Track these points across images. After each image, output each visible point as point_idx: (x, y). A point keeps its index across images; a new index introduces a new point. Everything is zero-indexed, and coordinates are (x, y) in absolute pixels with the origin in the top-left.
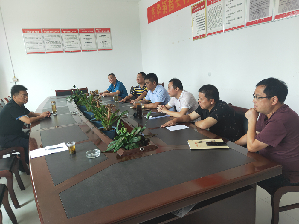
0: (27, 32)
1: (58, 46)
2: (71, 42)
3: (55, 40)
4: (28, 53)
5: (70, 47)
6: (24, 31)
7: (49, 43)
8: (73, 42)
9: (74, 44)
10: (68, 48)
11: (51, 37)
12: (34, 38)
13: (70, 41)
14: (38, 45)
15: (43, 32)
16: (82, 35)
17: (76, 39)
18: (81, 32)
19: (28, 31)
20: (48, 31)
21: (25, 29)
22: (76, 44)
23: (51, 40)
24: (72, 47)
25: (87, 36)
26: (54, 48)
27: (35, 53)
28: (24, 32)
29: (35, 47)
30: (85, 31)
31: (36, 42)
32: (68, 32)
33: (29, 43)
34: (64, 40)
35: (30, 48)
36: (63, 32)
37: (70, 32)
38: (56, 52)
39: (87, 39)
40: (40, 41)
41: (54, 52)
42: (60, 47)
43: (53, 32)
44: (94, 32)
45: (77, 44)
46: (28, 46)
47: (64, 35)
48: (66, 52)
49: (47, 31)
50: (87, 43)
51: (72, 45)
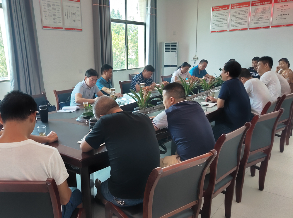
0: (216, 10)
1: (243, 23)
2: (260, 17)
3: (241, 16)
4: (211, 32)
5: (257, 23)
7: (235, 20)
8: (262, 16)
9: (263, 19)
10: (254, 23)
11: (238, 13)
12: (221, 15)
13: (259, 15)
14: (223, 22)
15: (231, 8)
16: (277, 6)
17: (267, 12)
18: (277, 2)
19: (217, 8)
21: (214, 7)
22: (266, 19)
23: (237, 16)
24: (260, 22)
25: (283, 7)
26: (239, 24)
27: (218, 31)
28: (213, 10)
29: (220, 25)
31: (221, 19)
32: (260, 4)
33: (215, 21)
34: (252, 14)
35: (215, 27)
36: (252, 5)
37: (262, 4)
39: (282, 11)
40: (225, 19)
41: (237, 30)
42: (245, 23)
43: (242, 6)
46: (213, 25)
47: (254, 8)
48: (251, 29)
49: (235, 6)
50: (281, 16)
51: (261, 19)
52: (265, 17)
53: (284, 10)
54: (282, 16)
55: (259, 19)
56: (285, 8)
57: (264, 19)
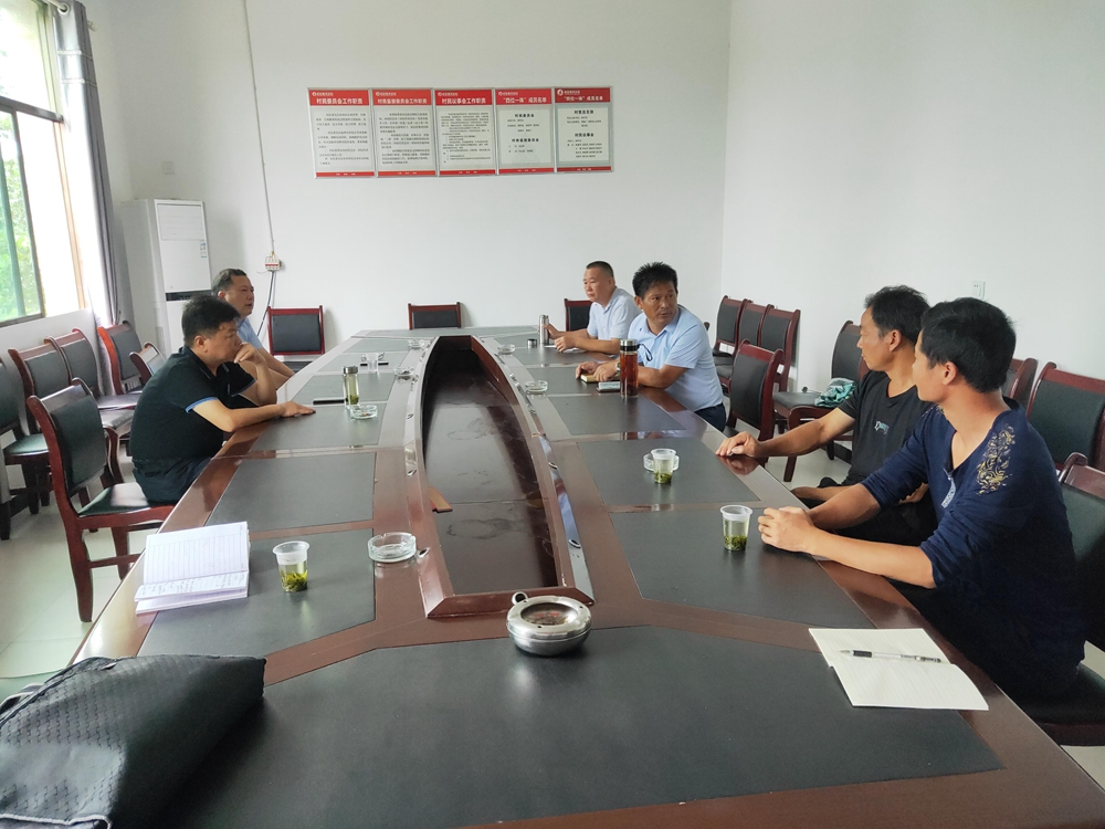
0: (324, 101)
1: (419, 153)
2: (466, 139)
3: (409, 131)
4: (319, 175)
5: (460, 157)
6: (315, 98)
7: (392, 141)
8: (472, 139)
9: (474, 147)
10: (453, 158)
11: (398, 121)
12: (344, 122)
13: (462, 134)
14: (356, 146)
15: (376, 103)
16: (507, 113)
17: (482, 128)
18: (503, 103)
19: (327, 97)
20: (391, 98)
21: (316, 91)
22: (481, 147)
23: (398, 131)
24: (467, 155)
25: (522, 118)
26: (406, 157)
27: (342, 174)
28: (313, 102)
29: (345, 154)
30: (516, 97)
31: (347, 135)
32: (459, 101)
33: (325, 140)
34: (443, 130)
35: (329, 158)
36: (439, 103)
37: (464, 101)
38: (411, 174)
39: (521, 128)
40: (362, 135)
41: (404, 174)
42: (425, 154)
43: (407, 101)
44: (549, 102)
45: (486, 147)
46: (322, 151)
47: (443, 111)
48: (444, 173)
49: (386, 98)
50: (519, 143)
51: (469, 148)
52: (481, 143)
53: (525, 128)
54: (523, 143)
55: (465, 148)
56: (527, 120)
57: (478, 147)
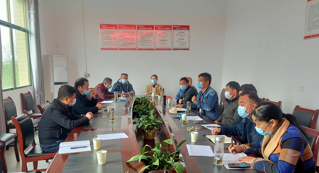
0: (104, 27)
1: (131, 43)
2: (146, 40)
3: (129, 37)
4: (102, 49)
5: (143, 45)
6: (102, 26)
7: (124, 39)
9: (148, 42)
11: (126, 34)
12: (110, 34)
13: (145, 38)
14: (113, 41)
15: (119, 28)
16: (159, 32)
17: (151, 36)
18: (158, 29)
20: (124, 27)
22: (150, 42)
24: (146, 44)
26: (128, 44)
27: (108, 49)
28: (101, 28)
29: (109, 43)
30: (161, 28)
31: (111, 38)
32: (144, 28)
33: (104, 39)
34: (139, 37)
35: (105, 44)
36: (138, 29)
37: (146, 28)
38: (129, 49)
39: (162, 37)
40: (115, 38)
41: (127, 49)
42: (133, 43)
43: (129, 28)
44: (171, 29)
45: (152, 42)
46: (103, 42)
47: (139, 31)
48: (138, 49)
50: (162, 41)
51: (146, 42)
52: (150, 41)
53: (164, 37)
55: (145, 42)
56: (164, 35)
